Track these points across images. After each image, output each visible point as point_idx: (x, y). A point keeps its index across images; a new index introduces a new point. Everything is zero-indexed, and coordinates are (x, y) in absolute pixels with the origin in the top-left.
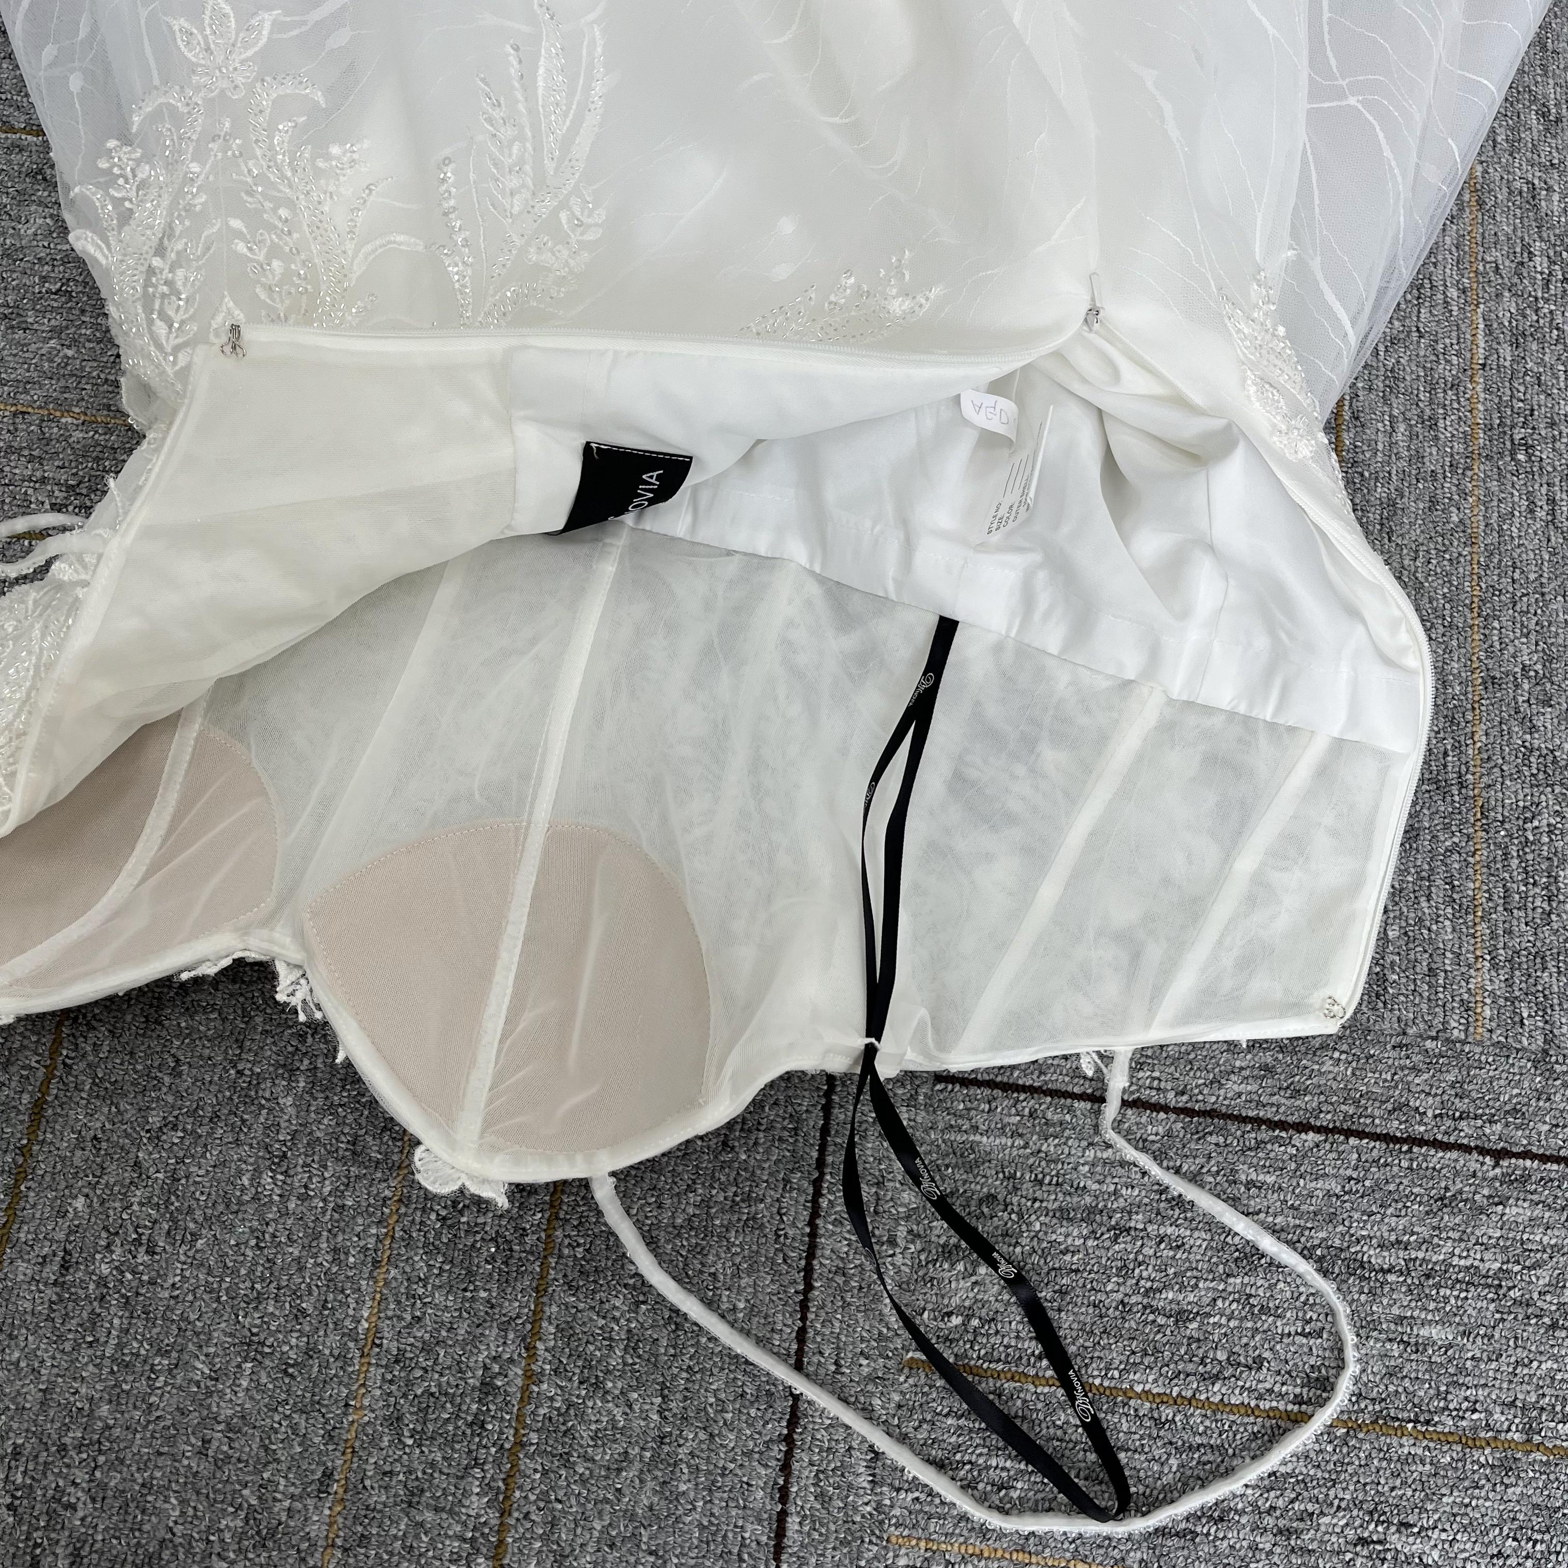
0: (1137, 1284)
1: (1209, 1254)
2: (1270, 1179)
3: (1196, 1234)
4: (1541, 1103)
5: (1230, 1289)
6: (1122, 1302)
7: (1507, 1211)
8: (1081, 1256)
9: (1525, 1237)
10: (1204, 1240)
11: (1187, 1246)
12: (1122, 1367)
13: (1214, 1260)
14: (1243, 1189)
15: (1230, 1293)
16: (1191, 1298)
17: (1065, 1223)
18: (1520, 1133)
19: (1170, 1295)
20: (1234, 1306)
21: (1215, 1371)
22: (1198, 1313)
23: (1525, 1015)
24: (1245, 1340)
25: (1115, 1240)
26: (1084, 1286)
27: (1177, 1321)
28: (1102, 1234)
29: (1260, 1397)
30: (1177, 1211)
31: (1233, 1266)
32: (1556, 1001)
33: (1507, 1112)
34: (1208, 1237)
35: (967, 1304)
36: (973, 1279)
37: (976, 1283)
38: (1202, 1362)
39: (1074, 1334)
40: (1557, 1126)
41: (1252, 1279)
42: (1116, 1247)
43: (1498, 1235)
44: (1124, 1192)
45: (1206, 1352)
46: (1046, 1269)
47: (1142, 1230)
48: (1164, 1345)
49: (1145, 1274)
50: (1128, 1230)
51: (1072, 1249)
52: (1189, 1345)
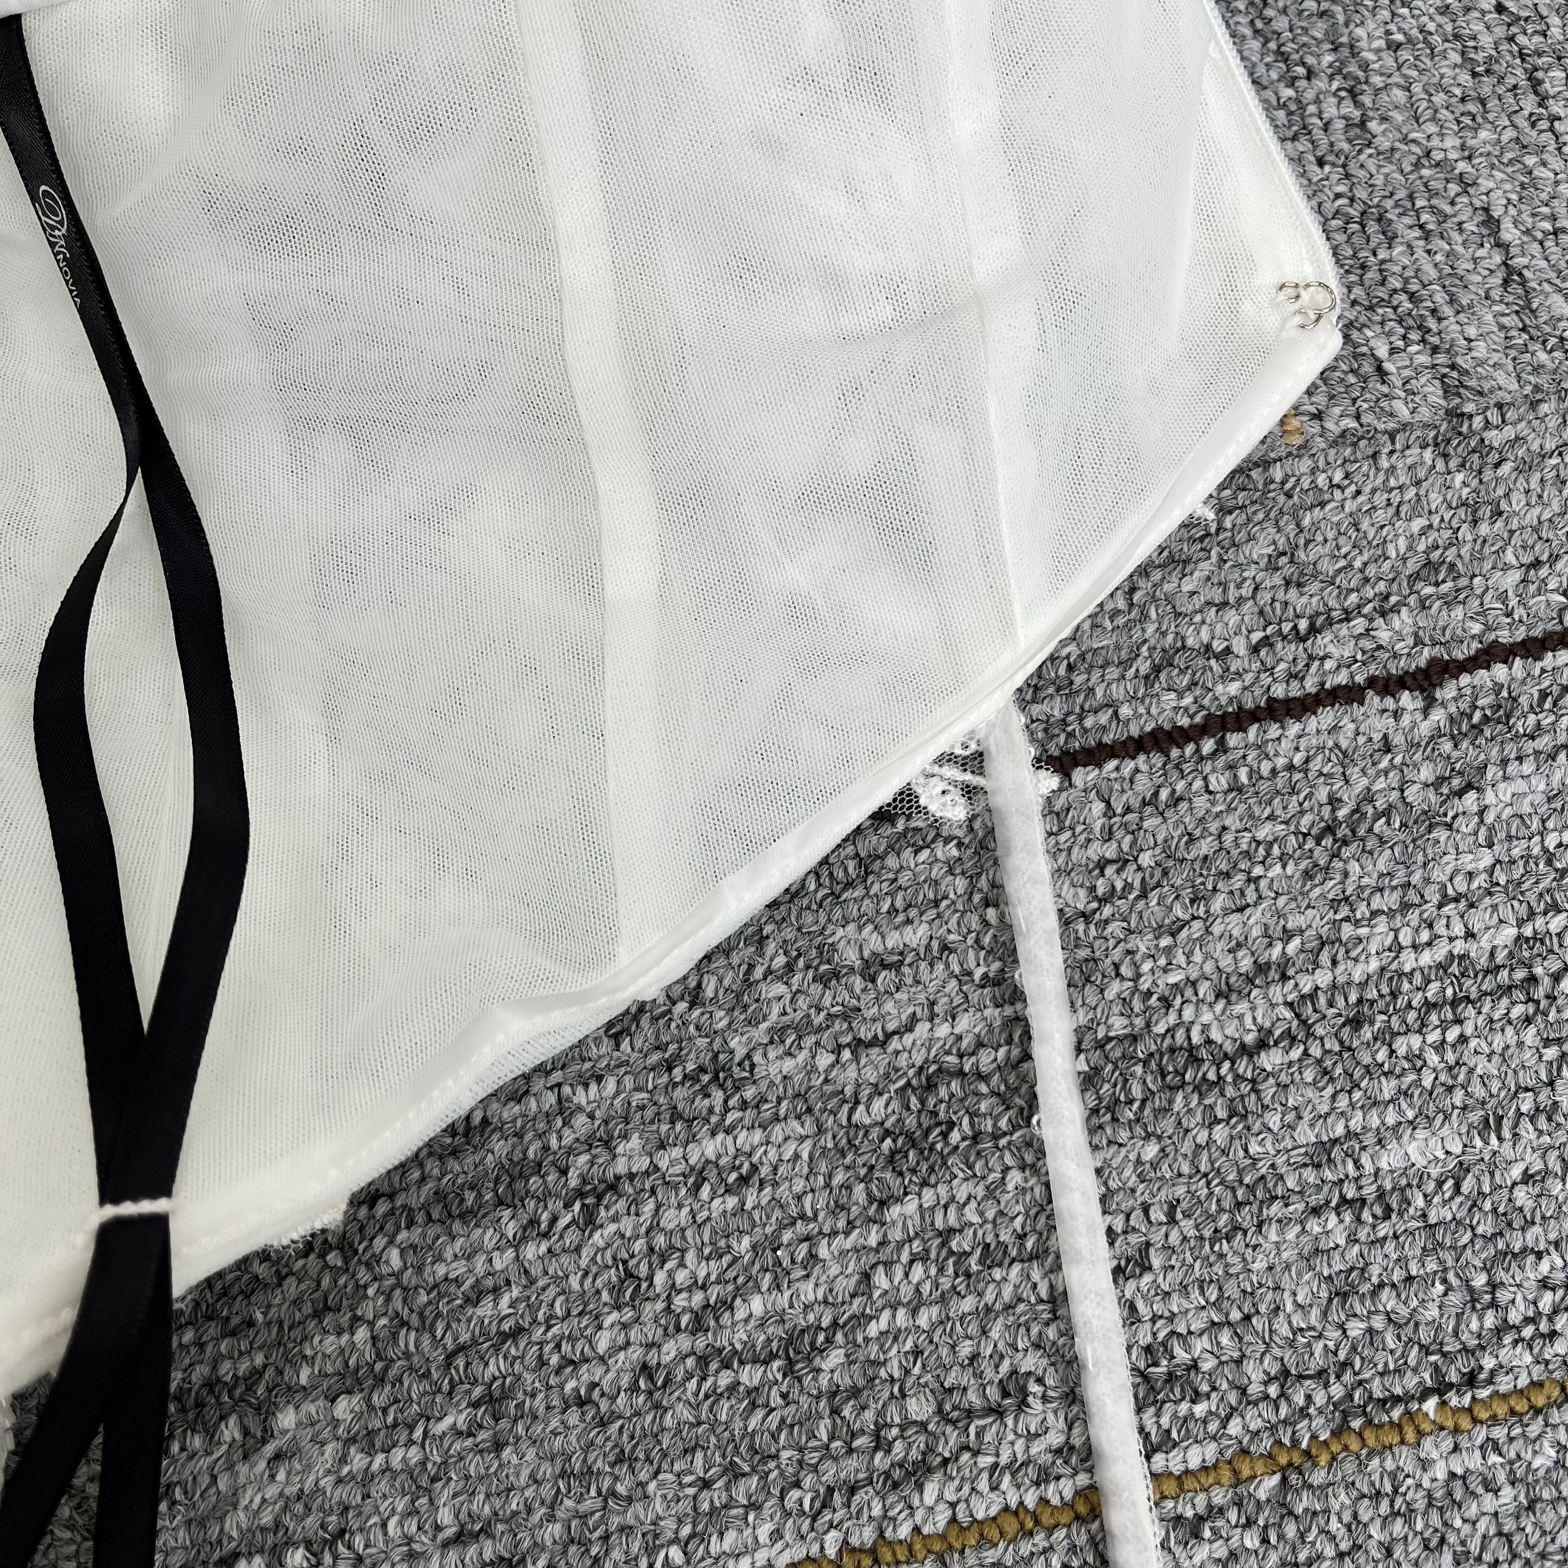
0: (668, 1310)
1: (823, 1167)
2: (916, 936)
3: (778, 1132)
4: (1484, 529)
5: (896, 1235)
6: (645, 1367)
7: (1490, 797)
8: (515, 1292)
9: (1551, 841)
10: (802, 1139)
11: (765, 1171)
12: (686, 1531)
13: (839, 1178)
14: (858, 983)
15: (900, 1246)
16: (808, 1291)
17: (457, 1226)
18: (1458, 612)
19: (757, 1305)
20: (918, 1272)
21: (914, 1455)
22: (835, 1324)
23: (1382, 351)
24: (966, 1349)
25: (589, 1221)
26: (542, 1362)
27: (791, 1362)
28: (554, 1220)
29: (1044, 1477)
30: (718, 1096)
31: (888, 1175)
32: (1440, 298)
33: (1415, 577)
34: (809, 1127)
35: (266, 1519)
36: (269, 1449)
37: (278, 1457)
38: (880, 1444)
39: (547, 1491)
40: (1536, 564)
41: (942, 1190)
42: (598, 1238)
43: (1487, 859)
44: (581, 1097)
45: (880, 1413)
46: (439, 1356)
47: (647, 1173)
48: (775, 1437)
49: (681, 1277)
50: (613, 1187)
51: (489, 1283)
52: (835, 1412)
